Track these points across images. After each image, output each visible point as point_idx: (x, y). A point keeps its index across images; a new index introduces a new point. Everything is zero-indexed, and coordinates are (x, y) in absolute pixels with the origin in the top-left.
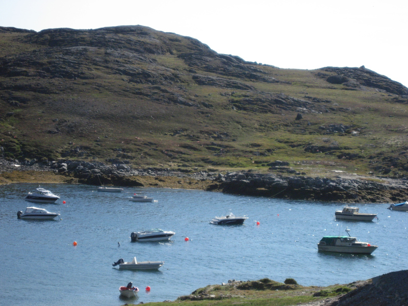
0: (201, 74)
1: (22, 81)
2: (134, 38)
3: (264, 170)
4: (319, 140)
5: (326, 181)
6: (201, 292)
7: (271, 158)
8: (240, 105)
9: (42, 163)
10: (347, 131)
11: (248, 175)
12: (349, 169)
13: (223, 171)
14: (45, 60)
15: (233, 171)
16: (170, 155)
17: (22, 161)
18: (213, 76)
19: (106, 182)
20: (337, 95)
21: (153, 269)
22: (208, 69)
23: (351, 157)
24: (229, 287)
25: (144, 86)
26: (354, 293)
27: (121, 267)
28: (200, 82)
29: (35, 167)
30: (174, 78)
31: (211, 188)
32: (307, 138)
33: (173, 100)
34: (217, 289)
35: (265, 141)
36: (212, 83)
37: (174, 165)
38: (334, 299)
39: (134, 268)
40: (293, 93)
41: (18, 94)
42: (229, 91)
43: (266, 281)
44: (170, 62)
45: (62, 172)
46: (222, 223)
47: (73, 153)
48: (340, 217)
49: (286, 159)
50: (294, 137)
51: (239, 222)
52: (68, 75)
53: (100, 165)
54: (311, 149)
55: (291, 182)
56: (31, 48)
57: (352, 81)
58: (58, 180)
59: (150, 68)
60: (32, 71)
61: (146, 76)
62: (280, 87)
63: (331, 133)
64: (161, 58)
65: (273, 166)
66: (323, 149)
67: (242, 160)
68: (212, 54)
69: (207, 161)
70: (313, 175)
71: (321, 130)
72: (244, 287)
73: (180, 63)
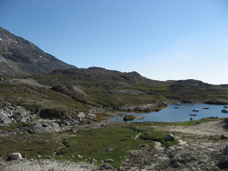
0: (202, 86)
1: (175, 88)
2: (191, 81)
3: (212, 100)
4: (221, 95)
5: (222, 102)
6: (203, 119)
7: (213, 98)
8: (208, 90)
9: (178, 100)
10: (225, 94)
11: (209, 101)
12: (226, 100)
13: (206, 100)
14: (178, 85)
15: (207, 100)
16: (197, 98)
17: (175, 100)
18: (203, 86)
19: (187, 102)
20: (223, 88)
21: (195, 115)
22: (203, 85)
23: (226, 98)
24: (207, 118)
25: (193, 88)
26: (227, 119)
27: (190, 115)
28: (202, 87)
29: (177, 100)
30: (198, 87)
31: (204, 103)
32: (219, 95)
33: (198, 90)
34: (205, 118)
35: (212, 96)
36: (203, 87)
37: (198, 100)
38: (224, 120)
39: (192, 115)
40: (216, 88)
41: (174, 90)
42: (206, 88)
43: (213, 117)
44: (197, 84)
45: (181, 101)
46: (204, 108)
47: (183, 98)
48: (224, 107)
49: (216, 98)
50: (217, 95)
51: (208, 108)
52: (182, 87)
53: (187, 100)
54: (219, 97)
55: (216, 102)
56: (176, 83)
57: (226, 86)
58: (180, 102)
59: (194, 85)
60: (176, 86)
61: (193, 87)
62: (214, 88)
63: (223, 94)
64: (195, 84)
65: (213, 99)
66: (221, 97)
67: (208, 99)
68: (203, 83)
69: (203, 99)
70: (220, 101)
71: (221, 94)
72: (209, 118)
73: (198, 84)
